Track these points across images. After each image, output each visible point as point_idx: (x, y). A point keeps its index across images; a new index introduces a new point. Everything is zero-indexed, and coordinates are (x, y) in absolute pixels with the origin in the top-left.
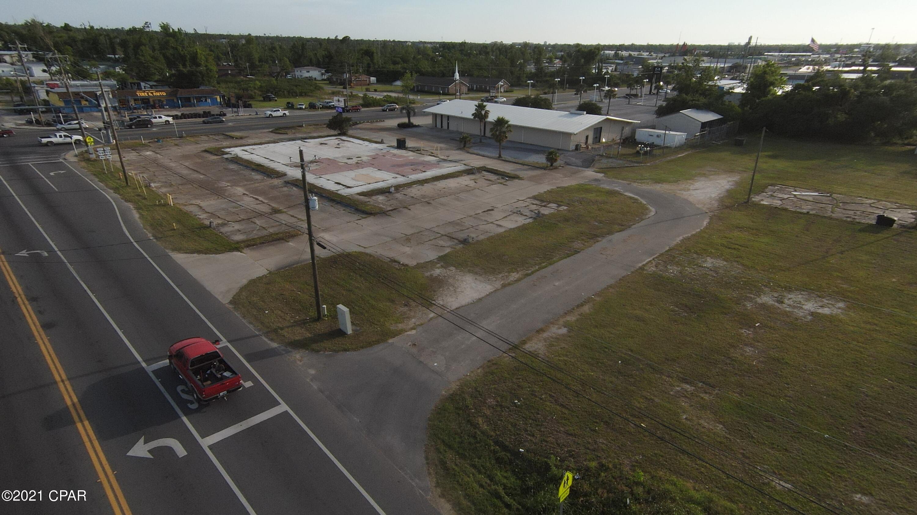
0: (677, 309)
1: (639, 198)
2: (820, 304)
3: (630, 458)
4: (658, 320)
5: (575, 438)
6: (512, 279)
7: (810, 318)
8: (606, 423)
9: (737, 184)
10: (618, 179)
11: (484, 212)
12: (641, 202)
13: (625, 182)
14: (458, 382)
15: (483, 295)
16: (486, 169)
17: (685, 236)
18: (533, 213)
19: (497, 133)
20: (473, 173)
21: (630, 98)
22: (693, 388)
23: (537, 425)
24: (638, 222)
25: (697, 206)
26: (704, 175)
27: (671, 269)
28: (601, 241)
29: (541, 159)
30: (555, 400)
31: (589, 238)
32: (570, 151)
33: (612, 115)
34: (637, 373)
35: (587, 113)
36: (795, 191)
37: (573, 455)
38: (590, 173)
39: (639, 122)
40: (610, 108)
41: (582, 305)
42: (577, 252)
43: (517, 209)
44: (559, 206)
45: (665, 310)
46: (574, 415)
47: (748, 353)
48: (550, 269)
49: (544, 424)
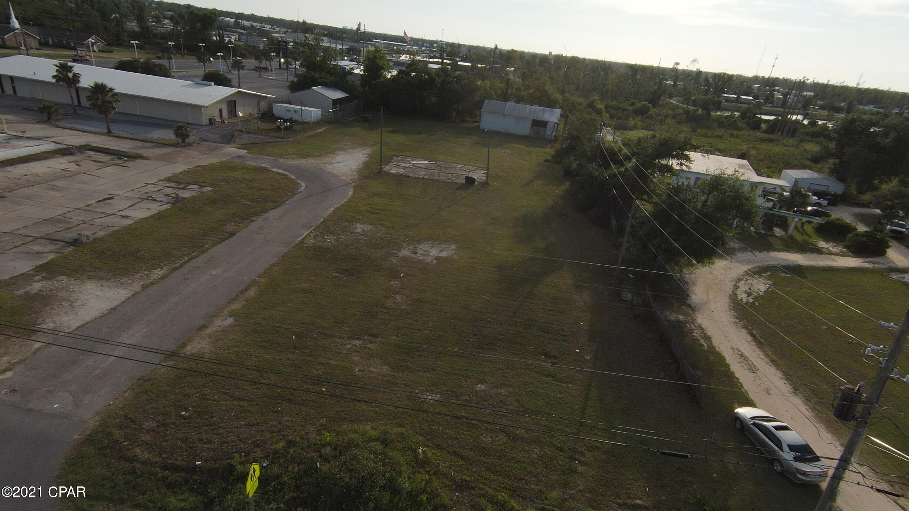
0: (339, 275)
1: (287, 173)
2: (440, 249)
3: (315, 424)
4: (324, 288)
5: (258, 426)
6: (156, 277)
7: (435, 262)
8: (289, 400)
9: (371, 156)
10: (263, 155)
11: (99, 201)
12: (290, 177)
13: (270, 158)
14: (97, 417)
15: (115, 303)
16: (92, 148)
17: (335, 207)
18: (170, 198)
19: (99, 102)
20: (71, 154)
21: (261, 71)
22: (361, 342)
23: (213, 429)
24: (291, 198)
25: (341, 178)
26: (343, 149)
27: (328, 239)
28: (256, 220)
29: (169, 135)
30: (231, 396)
31: (243, 219)
32: (203, 126)
33: (244, 87)
34: (312, 343)
35: (215, 85)
36: (413, 160)
37: (258, 444)
38: (231, 150)
39: (274, 96)
40: (241, 81)
41: (246, 290)
42: (232, 234)
43: (147, 195)
44: (202, 187)
45: (328, 278)
46: (254, 404)
47: (399, 300)
48: (203, 258)
49: (221, 425)
